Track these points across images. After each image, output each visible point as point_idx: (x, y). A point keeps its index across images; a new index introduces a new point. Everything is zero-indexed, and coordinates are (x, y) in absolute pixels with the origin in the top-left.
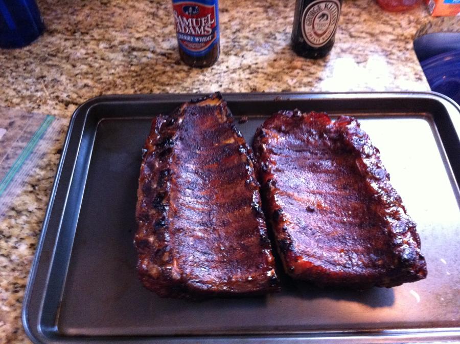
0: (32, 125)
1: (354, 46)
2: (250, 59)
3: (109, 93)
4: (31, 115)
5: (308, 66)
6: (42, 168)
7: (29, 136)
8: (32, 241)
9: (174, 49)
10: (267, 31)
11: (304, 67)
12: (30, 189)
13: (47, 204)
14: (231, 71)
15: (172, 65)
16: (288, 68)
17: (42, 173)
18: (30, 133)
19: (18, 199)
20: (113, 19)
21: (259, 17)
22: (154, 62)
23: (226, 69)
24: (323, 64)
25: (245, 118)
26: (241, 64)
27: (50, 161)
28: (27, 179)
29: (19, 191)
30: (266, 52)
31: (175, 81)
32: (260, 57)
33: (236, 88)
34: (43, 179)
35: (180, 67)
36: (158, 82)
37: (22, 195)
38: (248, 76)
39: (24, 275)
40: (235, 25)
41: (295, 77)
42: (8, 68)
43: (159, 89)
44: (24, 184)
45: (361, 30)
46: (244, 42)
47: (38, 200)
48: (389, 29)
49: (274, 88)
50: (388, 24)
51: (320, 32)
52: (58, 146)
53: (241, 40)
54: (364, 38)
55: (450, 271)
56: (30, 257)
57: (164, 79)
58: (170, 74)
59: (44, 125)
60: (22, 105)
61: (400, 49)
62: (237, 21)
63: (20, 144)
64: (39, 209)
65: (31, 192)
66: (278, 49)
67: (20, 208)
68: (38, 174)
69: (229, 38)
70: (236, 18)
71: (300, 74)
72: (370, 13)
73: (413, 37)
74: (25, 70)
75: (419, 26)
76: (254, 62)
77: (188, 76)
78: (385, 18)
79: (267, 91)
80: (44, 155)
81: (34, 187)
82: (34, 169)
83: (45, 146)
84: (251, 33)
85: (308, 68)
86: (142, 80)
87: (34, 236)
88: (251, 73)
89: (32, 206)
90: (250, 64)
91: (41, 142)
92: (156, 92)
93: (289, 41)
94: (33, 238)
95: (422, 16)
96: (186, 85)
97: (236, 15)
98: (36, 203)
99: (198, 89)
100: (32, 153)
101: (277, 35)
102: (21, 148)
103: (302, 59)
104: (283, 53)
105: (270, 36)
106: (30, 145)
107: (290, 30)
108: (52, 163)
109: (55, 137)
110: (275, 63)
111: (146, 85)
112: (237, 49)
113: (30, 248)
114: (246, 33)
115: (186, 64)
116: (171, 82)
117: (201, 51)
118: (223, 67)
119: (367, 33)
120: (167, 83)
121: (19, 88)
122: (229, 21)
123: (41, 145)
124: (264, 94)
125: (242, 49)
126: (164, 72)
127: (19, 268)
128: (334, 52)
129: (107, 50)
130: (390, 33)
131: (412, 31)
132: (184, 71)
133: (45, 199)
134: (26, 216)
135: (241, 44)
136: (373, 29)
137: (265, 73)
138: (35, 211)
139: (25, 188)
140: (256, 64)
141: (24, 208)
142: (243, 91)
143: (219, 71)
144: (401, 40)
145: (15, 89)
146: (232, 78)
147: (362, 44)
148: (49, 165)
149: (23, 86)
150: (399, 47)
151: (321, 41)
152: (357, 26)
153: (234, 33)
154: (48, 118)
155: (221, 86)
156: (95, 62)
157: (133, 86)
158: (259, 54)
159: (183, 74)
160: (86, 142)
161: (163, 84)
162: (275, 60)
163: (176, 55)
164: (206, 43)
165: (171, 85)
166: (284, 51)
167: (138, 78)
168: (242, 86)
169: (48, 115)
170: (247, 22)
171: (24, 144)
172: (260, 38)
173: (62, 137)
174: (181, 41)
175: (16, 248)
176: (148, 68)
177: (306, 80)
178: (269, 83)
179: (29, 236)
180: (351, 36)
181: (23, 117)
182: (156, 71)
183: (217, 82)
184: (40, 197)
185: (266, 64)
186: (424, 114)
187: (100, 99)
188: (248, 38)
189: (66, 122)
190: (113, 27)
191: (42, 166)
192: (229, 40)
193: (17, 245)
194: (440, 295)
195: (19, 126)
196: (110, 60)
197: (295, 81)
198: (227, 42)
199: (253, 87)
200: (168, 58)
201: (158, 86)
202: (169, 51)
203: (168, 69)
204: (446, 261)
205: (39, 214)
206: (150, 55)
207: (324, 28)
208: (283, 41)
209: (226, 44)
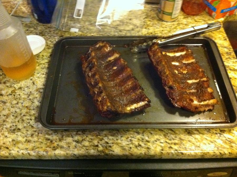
42: (46, 32)
135: (147, 23)
145: (50, 41)
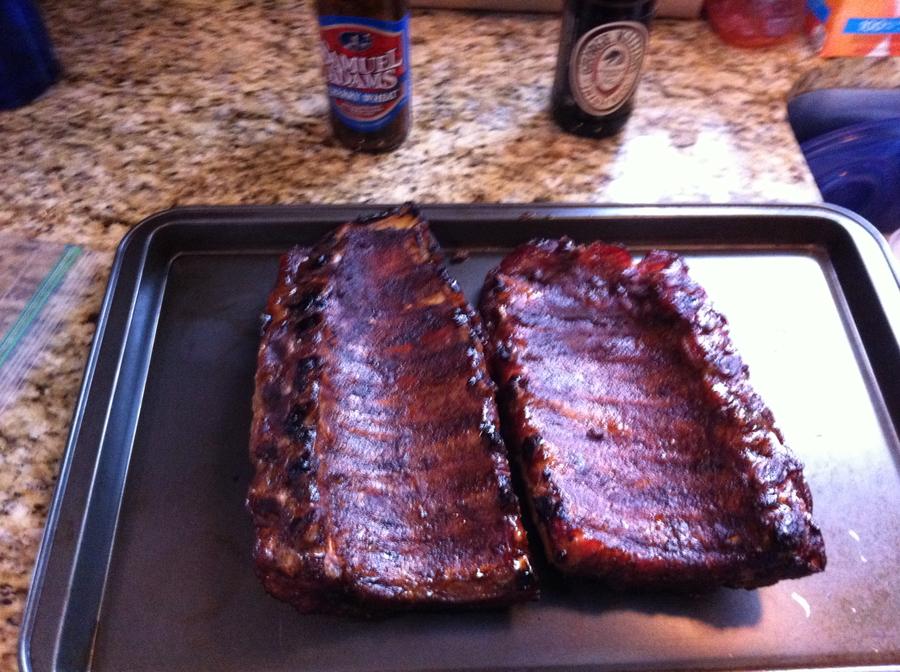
0: (36, 265)
1: (672, 112)
2: (469, 136)
3: (192, 201)
4: (34, 245)
5: (583, 152)
6: (57, 352)
7: (30, 287)
8: (38, 498)
9: (319, 115)
10: (503, 81)
11: (576, 154)
12: (34, 393)
13: (69, 425)
14: (434, 160)
15: (318, 147)
16: (546, 156)
17: (58, 362)
18: (33, 281)
19: (8, 414)
20: (198, 55)
21: (488, 55)
22: (280, 140)
23: (424, 158)
24: (613, 148)
25: (462, 253)
26: (453, 147)
27: (73, 337)
28: (28, 374)
29: (11, 397)
30: (501, 124)
31: (321, 180)
32: (491, 132)
33: (446, 195)
34: (59, 374)
35: (333, 152)
36: (289, 180)
37: (16, 406)
38: (467, 171)
39: (22, 568)
40: (439, 70)
41: (559, 172)
43: (291, 195)
44: (20, 383)
45: (687, 82)
46: (459, 103)
47: (50, 417)
48: (739, 81)
49: (518, 194)
50: (737, 72)
51: (607, 87)
52: (88, 307)
53: (451, 100)
54: (692, 98)
55: (867, 555)
56: (33, 532)
57: (301, 174)
58: (313, 165)
59: (62, 265)
60: (16, 226)
61: (762, 119)
62: (443, 63)
63: (13, 303)
64: (52, 434)
65: (35, 400)
66: (525, 118)
67: (12, 432)
68: (49, 365)
69: (427, 96)
70: (443, 56)
71: (569, 168)
72: (700, 49)
73: (785, 97)
74: (21, 153)
75: (797, 76)
76: (480, 143)
77: (348, 169)
78: (730, 61)
79: (505, 200)
80: (61, 326)
81: (42, 391)
82: (41, 354)
83: (63, 307)
84: (473, 86)
85: (583, 156)
86: (258, 177)
87: (41, 488)
88: (473, 165)
89: (39, 429)
90: (471, 146)
91: (55, 299)
92: (287, 200)
93: (545, 104)
94: (39, 492)
95: (802, 55)
96: (344, 186)
97: (443, 50)
98: (45, 423)
99: (369, 194)
100: (36, 321)
101: (523, 91)
102: (14, 311)
103: (573, 138)
104: (534, 126)
105: (508, 92)
106: (34, 304)
107: (547, 80)
108: (78, 342)
109: (82, 291)
110: (520, 145)
111: (265, 187)
112: (444, 117)
113: (34, 513)
114: (460, 86)
115: (346, 146)
116: (314, 182)
117: (376, 121)
118: (418, 152)
119: (697, 88)
120: (307, 182)
121: (10, 191)
122: (429, 62)
123: (54, 306)
124: (498, 206)
125: (455, 116)
126: (301, 162)
127: (13, 554)
128: (633, 124)
129: (189, 115)
130: (740, 89)
131: (782, 85)
132: (340, 159)
133: (63, 414)
134: (26, 448)
135: (452, 107)
136: (709, 80)
137: (500, 166)
138: (43, 437)
139: (23, 392)
140: (483, 146)
141: (22, 432)
142: (459, 200)
143: (409, 161)
144: (762, 103)
146: (435, 174)
147: (687, 110)
148: (70, 345)
149: (18, 186)
150: (759, 116)
151: (610, 105)
152: (678, 75)
153: (438, 85)
154: (67, 252)
155: (414, 189)
156: (163, 140)
157: (239, 187)
158: (487, 127)
159: (338, 166)
160: (146, 300)
161: (298, 185)
162: (519, 140)
163: (325, 128)
164: (386, 104)
165: (315, 186)
166: (536, 122)
167: (250, 172)
168: (457, 190)
169: (70, 245)
170: (463, 64)
171: (21, 304)
172: (488, 95)
173: (97, 288)
174: (335, 101)
175: (6, 513)
176: (269, 153)
177: (580, 179)
178: (510, 186)
179: (31, 490)
180: (668, 95)
181: (19, 249)
182: (285, 158)
183: (407, 181)
184: (53, 409)
185: (501, 148)
186: (811, 246)
187: (175, 213)
188: (463, 95)
189: (105, 259)
190: (197, 70)
191: (57, 348)
192: (428, 99)
193: (8, 508)
194: (850, 603)
195: (11, 267)
196: (192, 136)
197: (559, 180)
198: (425, 104)
199: (477, 194)
200: (310, 134)
201: (289, 190)
202: (311, 120)
203: (309, 154)
204: (860, 535)
205: (52, 444)
206: (273, 127)
207: (616, 79)
208: (533, 102)
209: (425, 108)
